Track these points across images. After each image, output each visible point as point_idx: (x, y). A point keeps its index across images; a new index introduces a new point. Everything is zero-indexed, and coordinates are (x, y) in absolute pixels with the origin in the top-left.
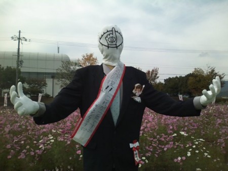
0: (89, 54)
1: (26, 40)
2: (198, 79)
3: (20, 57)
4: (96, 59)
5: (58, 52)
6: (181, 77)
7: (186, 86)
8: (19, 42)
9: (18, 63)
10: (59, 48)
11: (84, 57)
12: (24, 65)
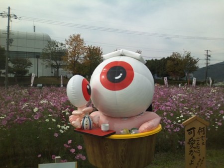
0: (76, 35)
1: (16, 18)
2: (176, 62)
3: (10, 35)
4: (83, 40)
5: (35, 31)
6: (156, 60)
7: (164, 69)
8: (9, 19)
9: (8, 41)
10: (35, 27)
11: (71, 37)
12: (13, 43)
